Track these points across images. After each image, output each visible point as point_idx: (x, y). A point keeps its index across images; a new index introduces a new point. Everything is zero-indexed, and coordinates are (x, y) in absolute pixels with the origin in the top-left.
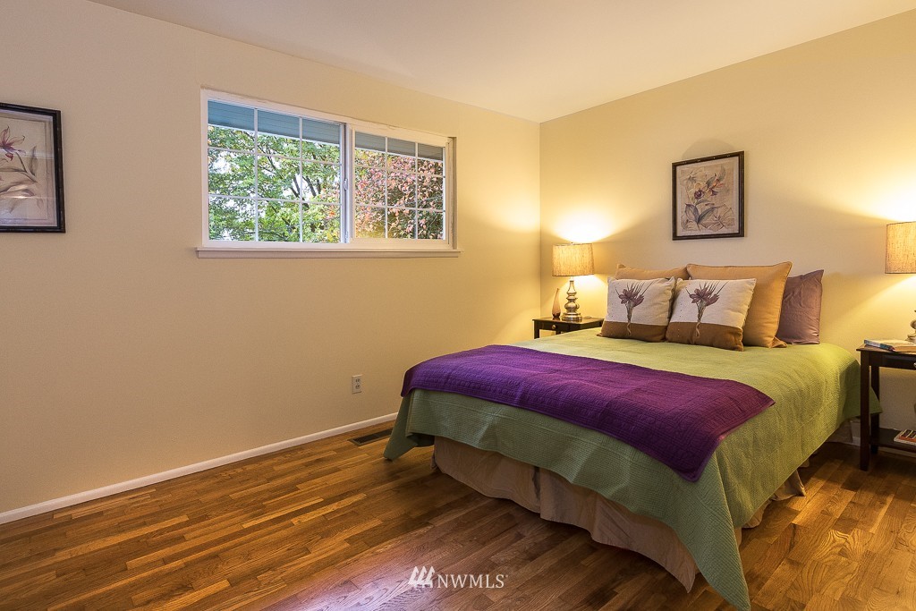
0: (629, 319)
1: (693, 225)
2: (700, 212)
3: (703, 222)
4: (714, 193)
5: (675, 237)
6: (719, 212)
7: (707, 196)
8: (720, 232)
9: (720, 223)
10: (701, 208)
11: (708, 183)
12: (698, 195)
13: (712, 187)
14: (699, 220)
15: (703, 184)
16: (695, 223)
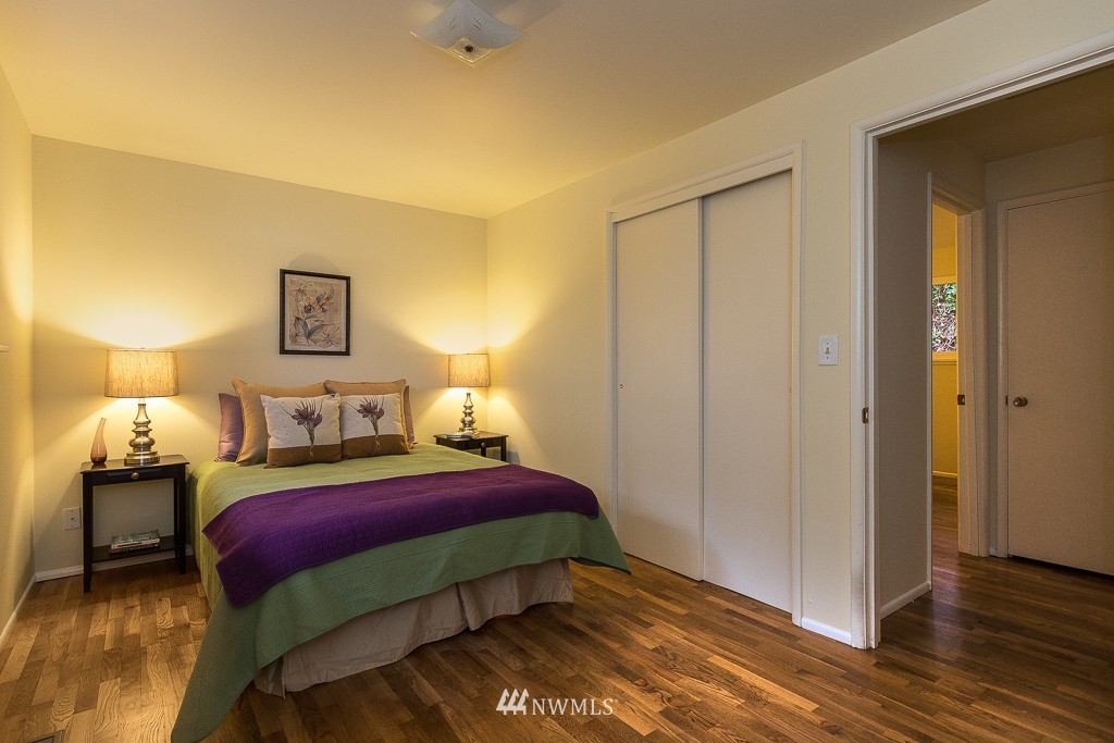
0: (312, 442)
1: (303, 339)
2: (309, 327)
3: (313, 337)
4: (324, 311)
5: (283, 351)
6: (329, 329)
7: (317, 311)
8: (329, 349)
9: (329, 340)
10: (311, 324)
11: (318, 300)
12: (308, 309)
13: (322, 302)
14: (309, 335)
15: (313, 299)
16: (304, 338)
